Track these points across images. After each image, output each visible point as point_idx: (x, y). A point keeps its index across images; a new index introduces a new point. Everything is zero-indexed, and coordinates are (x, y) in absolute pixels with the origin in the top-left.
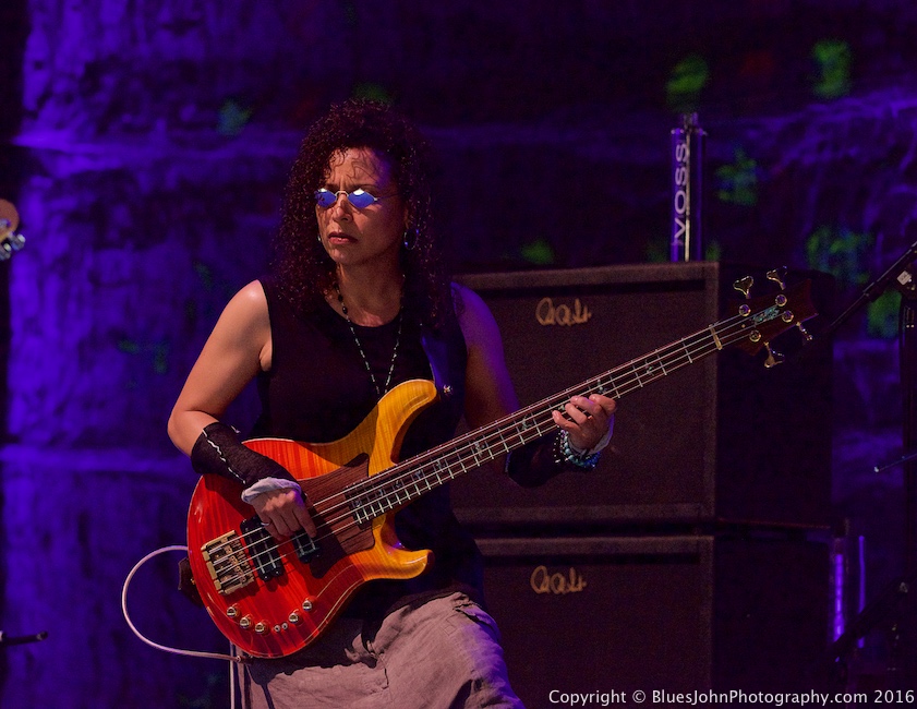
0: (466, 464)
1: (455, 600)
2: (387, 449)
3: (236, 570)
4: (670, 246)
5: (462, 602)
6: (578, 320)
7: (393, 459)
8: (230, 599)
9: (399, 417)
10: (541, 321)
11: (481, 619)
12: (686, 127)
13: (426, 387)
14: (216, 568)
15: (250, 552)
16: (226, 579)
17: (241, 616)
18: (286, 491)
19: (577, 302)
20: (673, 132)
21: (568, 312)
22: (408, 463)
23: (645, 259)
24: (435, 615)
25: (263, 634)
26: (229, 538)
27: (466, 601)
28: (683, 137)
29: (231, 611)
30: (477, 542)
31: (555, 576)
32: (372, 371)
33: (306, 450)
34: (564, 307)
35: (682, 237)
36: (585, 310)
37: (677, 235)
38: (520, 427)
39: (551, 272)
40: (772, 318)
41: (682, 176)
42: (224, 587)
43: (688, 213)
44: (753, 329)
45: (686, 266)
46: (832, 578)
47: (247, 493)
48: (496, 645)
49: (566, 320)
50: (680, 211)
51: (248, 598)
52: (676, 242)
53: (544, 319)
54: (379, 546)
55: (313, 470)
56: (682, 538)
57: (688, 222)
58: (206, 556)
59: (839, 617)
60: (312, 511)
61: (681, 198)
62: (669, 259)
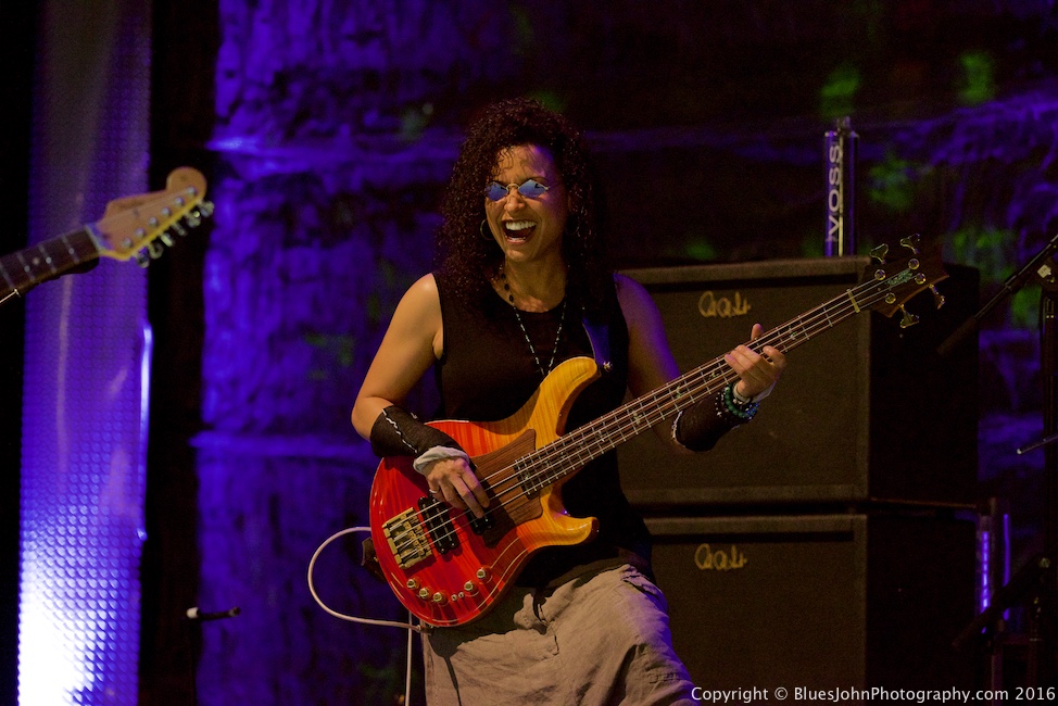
0: (625, 433)
1: (624, 571)
2: (552, 423)
3: (415, 544)
4: (824, 242)
5: (630, 573)
6: (738, 312)
7: (558, 433)
8: (410, 572)
9: (563, 393)
10: (703, 313)
11: (647, 589)
12: (839, 130)
13: (587, 364)
14: (397, 543)
15: (427, 526)
16: (406, 553)
17: (420, 588)
18: (454, 458)
19: (737, 295)
20: (827, 134)
21: (728, 304)
22: (571, 435)
23: (799, 254)
24: (604, 585)
25: (441, 603)
26: (408, 515)
27: (634, 573)
28: (836, 139)
29: (412, 583)
30: (646, 521)
31: (717, 553)
32: (537, 354)
33: (478, 428)
34: (725, 300)
35: (836, 234)
36: (745, 302)
37: (831, 232)
38: (675, 395)
39: (712, 267)
40: (905, 281)
41: (835, 176)
42: (404, 561)
43: (841, 211)
44: (888, 291)
45: (839, 262)
46: (978, 554)
47: (419, 461)
48: (660, 612)
49: (727, 312)
50: (833, 209)
51: (426, 569)
52: (830, 239)
53: (706, 311)
54: (547, 515)
55: (484, 447)
56: (836, 517)
57: (841, 219)
58: (387, 533)
59: (985, 591)
60: (485, 485)
61: (835, 196)
62: (824, 254)
